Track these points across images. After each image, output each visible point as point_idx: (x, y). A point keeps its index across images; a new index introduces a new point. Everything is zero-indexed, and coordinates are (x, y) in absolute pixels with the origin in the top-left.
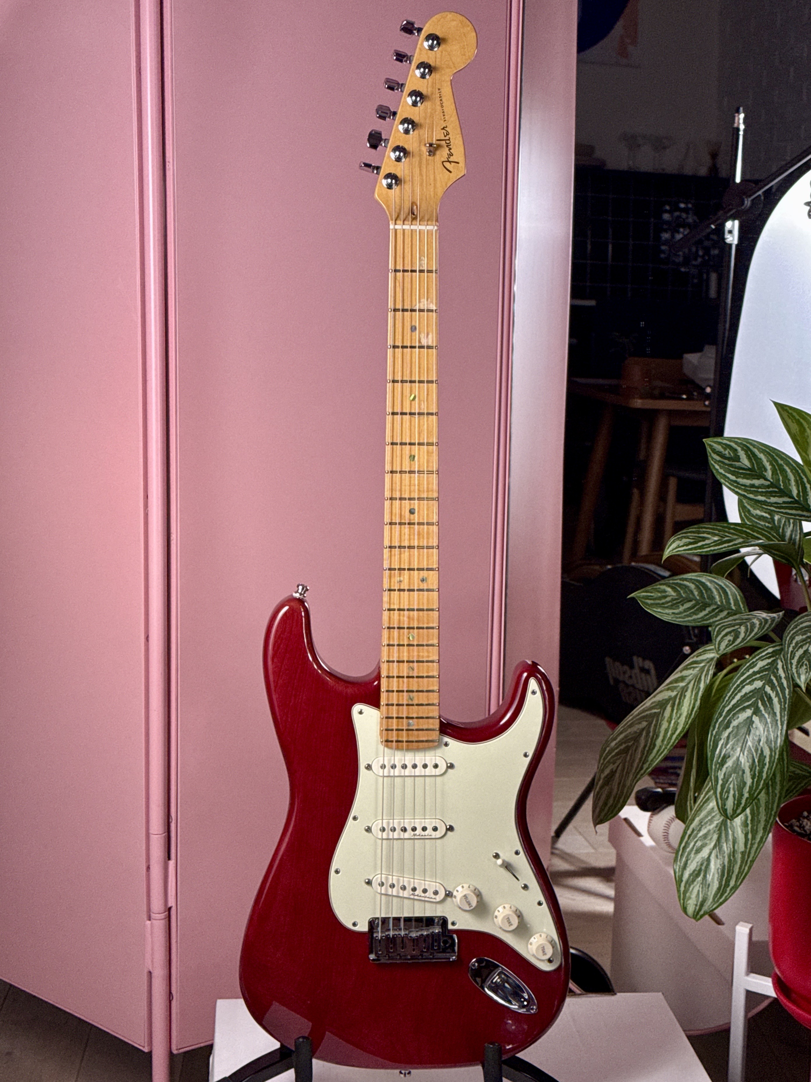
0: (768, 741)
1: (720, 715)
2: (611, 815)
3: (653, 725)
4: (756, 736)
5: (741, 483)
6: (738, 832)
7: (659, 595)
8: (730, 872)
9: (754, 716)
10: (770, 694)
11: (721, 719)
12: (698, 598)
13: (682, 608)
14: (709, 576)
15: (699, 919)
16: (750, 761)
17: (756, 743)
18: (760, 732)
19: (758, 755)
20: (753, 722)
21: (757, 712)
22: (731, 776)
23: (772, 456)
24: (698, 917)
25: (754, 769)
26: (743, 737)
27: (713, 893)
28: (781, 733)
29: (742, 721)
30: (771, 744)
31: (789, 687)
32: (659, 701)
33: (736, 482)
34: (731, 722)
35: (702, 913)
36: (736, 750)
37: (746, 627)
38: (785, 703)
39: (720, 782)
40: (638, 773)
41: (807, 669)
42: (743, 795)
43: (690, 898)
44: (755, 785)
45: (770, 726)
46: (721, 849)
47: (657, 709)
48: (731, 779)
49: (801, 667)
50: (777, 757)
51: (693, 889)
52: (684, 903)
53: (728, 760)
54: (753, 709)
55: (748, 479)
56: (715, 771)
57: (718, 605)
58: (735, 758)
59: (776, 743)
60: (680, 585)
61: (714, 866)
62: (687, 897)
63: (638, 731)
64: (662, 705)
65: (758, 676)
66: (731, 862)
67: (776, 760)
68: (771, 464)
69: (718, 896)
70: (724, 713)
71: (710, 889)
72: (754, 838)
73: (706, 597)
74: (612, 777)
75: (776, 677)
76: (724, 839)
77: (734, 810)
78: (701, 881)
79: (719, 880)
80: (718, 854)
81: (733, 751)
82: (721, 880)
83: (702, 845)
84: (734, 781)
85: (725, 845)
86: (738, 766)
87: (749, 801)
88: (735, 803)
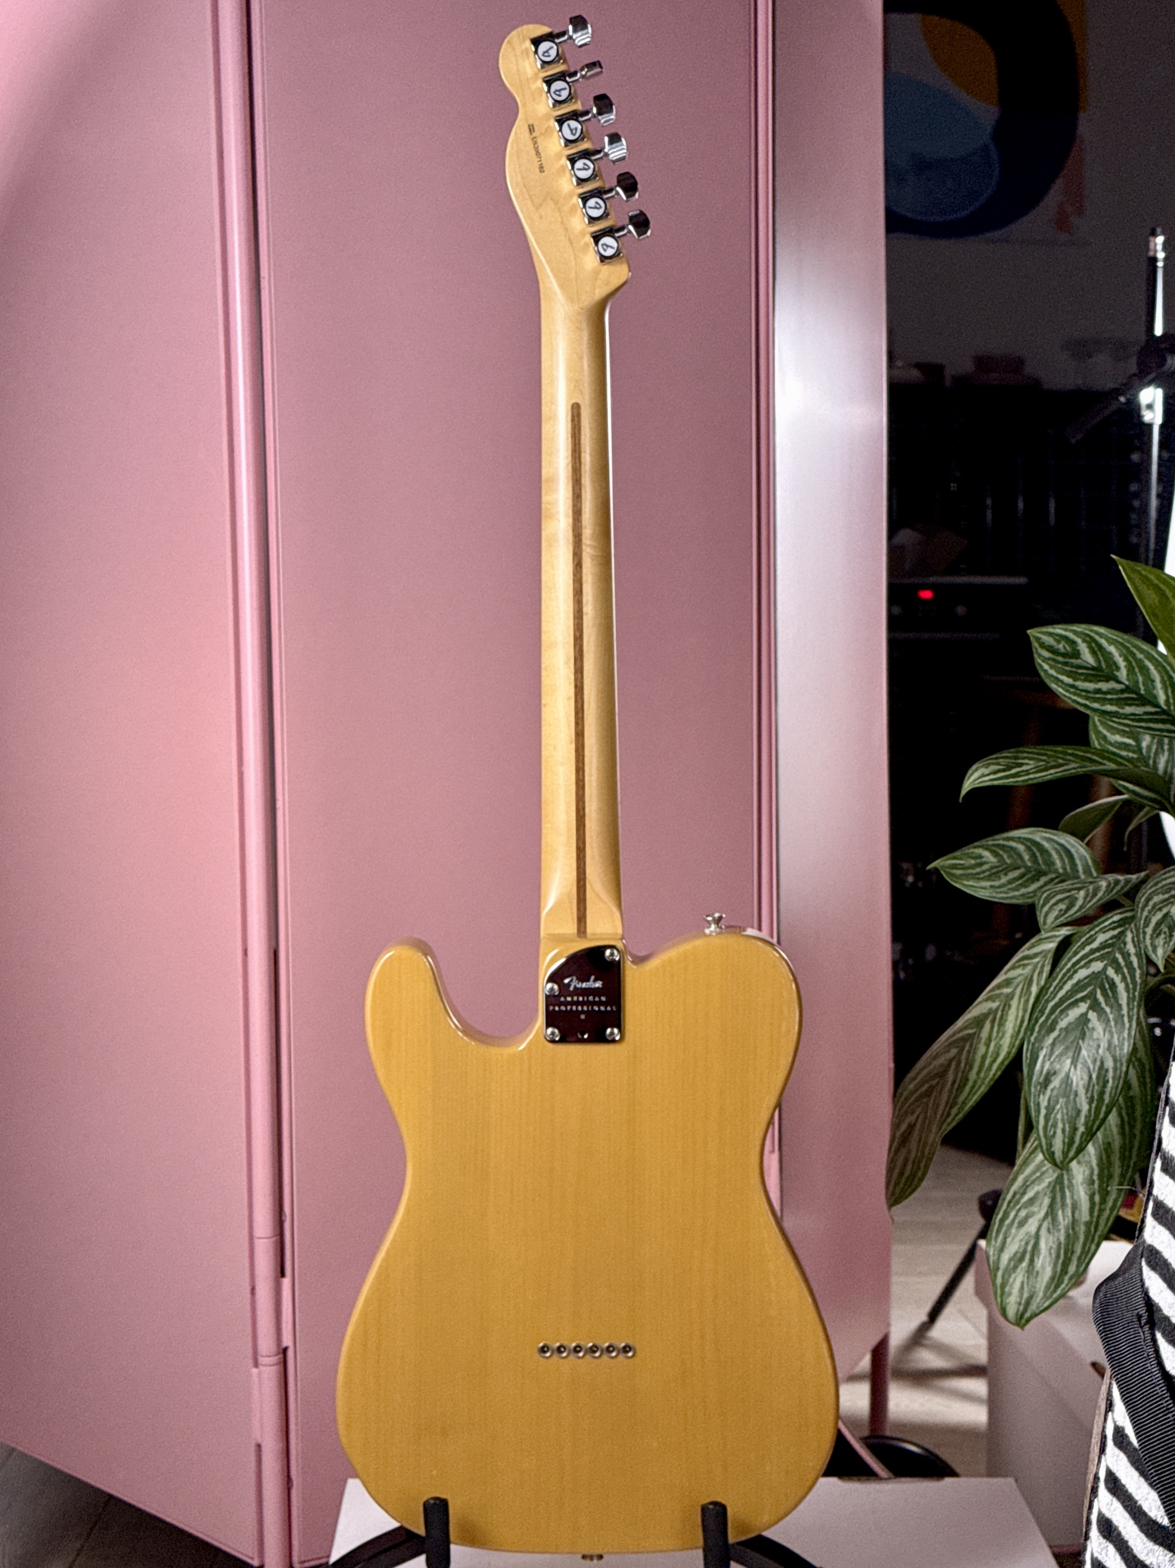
0: (1109, 1048)
1: (1042, 1012)
2: (910, 1190)
3: (965, 1052)
4: (1094, 1040)
5: (1081, 688)
6: (1078, 1192)
7: (973, 862)
8: (1068, 1252)
9: (1090, 1012)
10: (1113, 980)
11: (1043, 1019)
12: (1029, 864)
13: (1004, 880)
14: (1046, 832)
15: (1025, 1325)
16: (1086, 1078)
17: (1094, 1051)
18: (1099, 1034)
19: (1097, 1068)
20: (1089, 1020)
21: (1095, 1006)
22: (1057, 1102)
23: (1127, 648)
24: (1023, 1321)
25: (1091, 1089)
26: (1075, 1043)
27: (1044, 1284)
28: (1129, 1034)
29: (1073, 1020)
30: (1115, 1049)
31: (1140, 967)
32: (975, 1018)
33: (1073, 686)
34: (1057, 1023)
35: (1027, 1315)
36: (1064, 1062)
37: (1088, 890)
38: (1135, 989)
39: (1043, 1112)
40: (943, 1123)
41: (1165, 938)
42: (1075, 1129)
43: (1010, 1294)
44: (1093, 1112)
45: (1112, 1023)
46: (1054, 1220)
47: (972, 1028)
48: (1058, 1107)
49: (1157, 937)
50: (1124, 1069)
51: (1015, 1280)
52: (1002, 1301)
53: (1052, 1078)
54: (1089, 1002)
55: (1091, 681)
56: (1035, 1096)
57: (1058, 873)
58: (1062, 1075)
59: (1121, 1049)
60: (1003, 847)
61: (1045, 1245)
62: (1005, 1294)
63: (945, 1063)
64: (979, 1022)
65: (1097, 954)
66: (1071, 1239)
67: (1123, 1075)
68: (1126, 659)
69: (1052, 1288)
70: (1047, 1011)
71: (1039, 1279)
72: (1103, 1201)
73: (1040, 861)
74: (910, 1133)
75: (1122, 954)
76: (1059, 1205)
77: (1065, 1154)
78: (1027, 1269)
79: (1052, 1265)
80: (1051, 1227)
81: (1061, 1065)
82: (1055, 1265)
83: (1027, 1214)
84: (1062, 1110)
85: (1060, 1213)
86: (1068, 1088)
87: (1087, 1137)
88: (1066, 1140)
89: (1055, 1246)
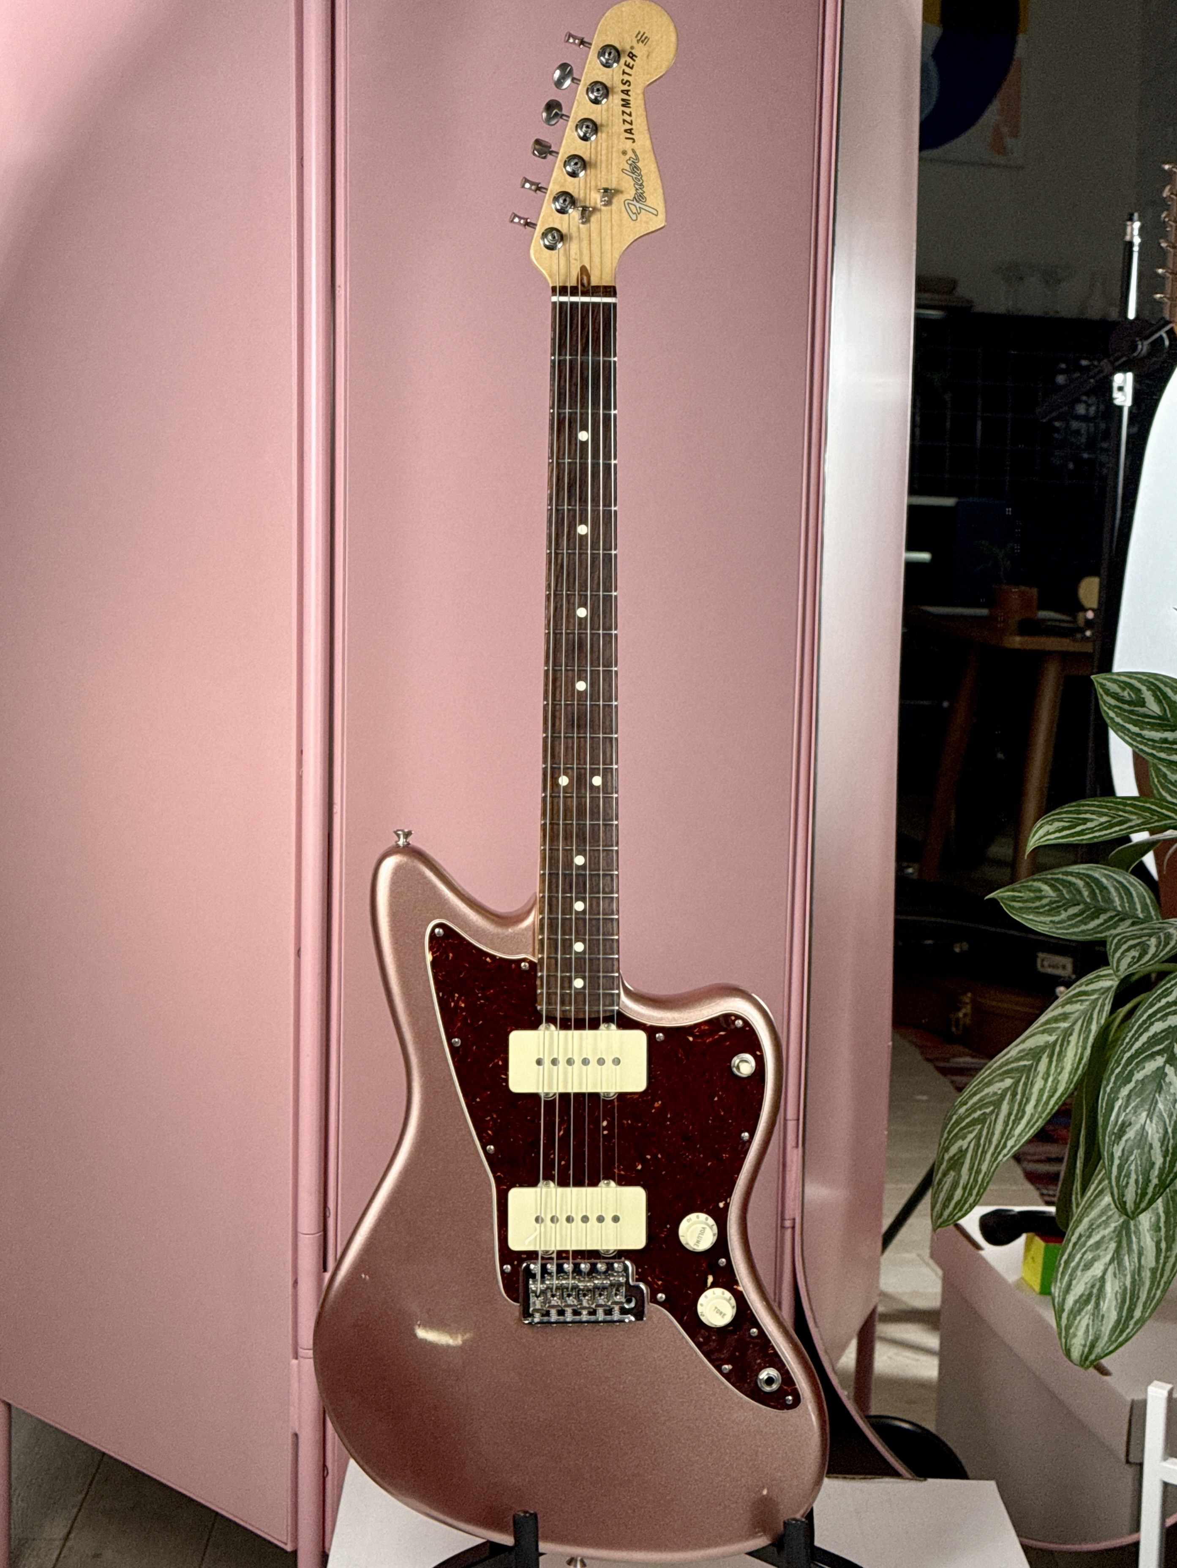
1: (1118, 1063)
2: (960, 1214)
3: (1022, 1084)
4: (1170, 1094)
5: (1147, 737)
6: (1145, 1238)
7: (1032, 895)
8: (1135, 1297)
9: (1167, 1066)
11: (1120, 1068)
12: (1088, 900)
13: (1064, 915)
14: (1106, 869)
15: (1088, 1367)
16: (1161, 1131)
17: (1171, 1106)
19: (1172, 1123)
20: (1166, 1075)
21: (1170, 1061)
22: (1131, 1153)
24: (1088, 1363)
25: (1166, 1143)
26: (1151, 1096)
27: (1110, 1327)
29: (1149, 1073)
32: (1031, 1049)
33: (1139, 735)
34: (1133, 1075)
35: (1092, 1357)
36: (1140, 1114)
37: (1159, 937)
39: (1117, 1162)
40: (999, 1153)
42: (1150, 1181)
43: (1075, 1335)
44: (1167, 1165)
46: (1120, 1264)
47: (1029, 1060)
48: (1132, 1158)
51: (1080, 1322)
52: (1066, 1343)
53: (1127, 1130)
54: (1165, 1055)
55: (1157, 731)
56: (1109, 1145)
57: (1119, 911)
58: (1138, 1127)
60: (1062, 882)
61: (1111, 1288)
62: (1071, 1335)
63: (1000, 1092)
64: (1036, 1054)
66: (1136, 1284)
69: (1117, 1333)
70: (1123, 1062)
71: (1104, 1323)
72: (1169, 1248)
73: (1100, 898)
74: (961, 1159)
76: (1126, 1249)
77: (1137, 1205)
78: (1092, 1311)
79: (1118, 1309)
80: (1117, 1272)
81: (1136, 1117)
82: (1121, 1309)
83: (1092, 1258)
84: (1136, 1161)
85: (1126, 1258)
86: (1143, 1139)
87: (1159, 1190)
88: (1139, 1191)
89: (1120, 1291)
